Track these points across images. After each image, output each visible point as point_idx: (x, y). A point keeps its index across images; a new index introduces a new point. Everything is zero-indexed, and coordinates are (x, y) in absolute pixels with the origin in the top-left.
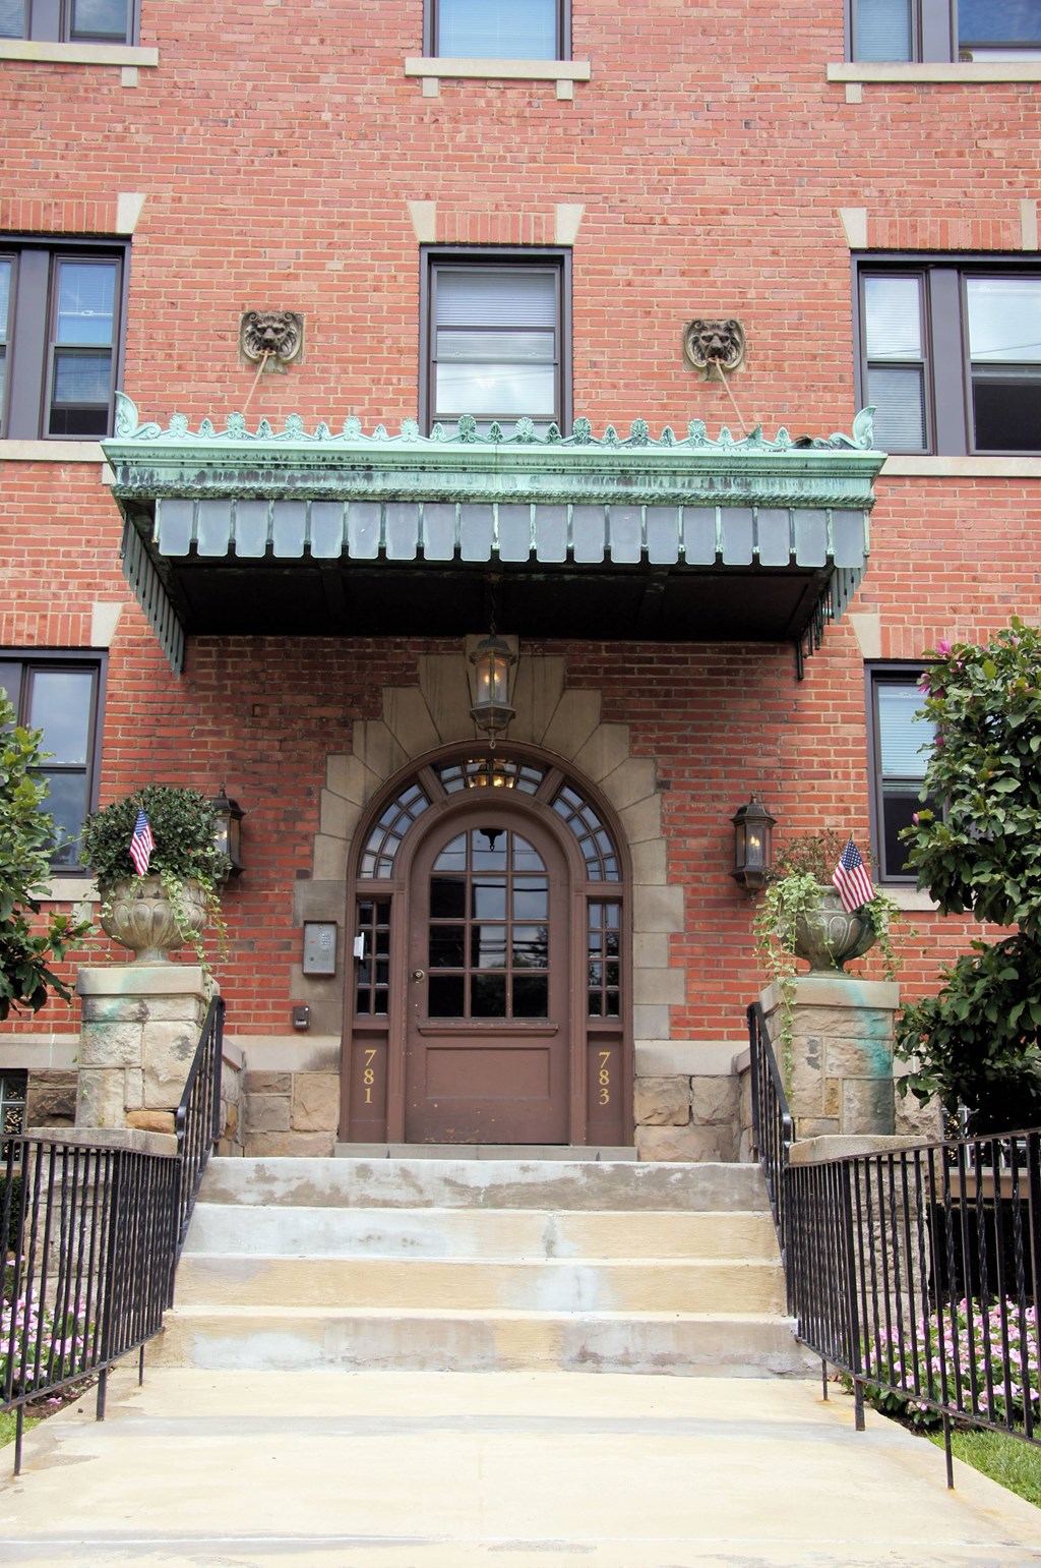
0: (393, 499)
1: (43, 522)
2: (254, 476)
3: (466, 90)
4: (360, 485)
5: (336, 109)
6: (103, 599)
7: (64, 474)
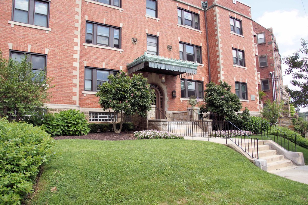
0: (166, 64)
1: (115, 57)
2: (156, 61)
3: (150, 19)
4: (164, 63)
5: (139, 18)
6: (121, 65)
7: (117, 52)
